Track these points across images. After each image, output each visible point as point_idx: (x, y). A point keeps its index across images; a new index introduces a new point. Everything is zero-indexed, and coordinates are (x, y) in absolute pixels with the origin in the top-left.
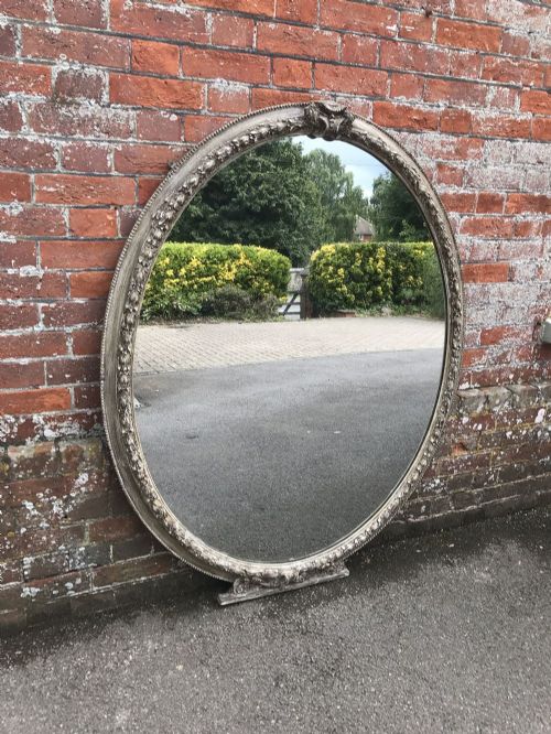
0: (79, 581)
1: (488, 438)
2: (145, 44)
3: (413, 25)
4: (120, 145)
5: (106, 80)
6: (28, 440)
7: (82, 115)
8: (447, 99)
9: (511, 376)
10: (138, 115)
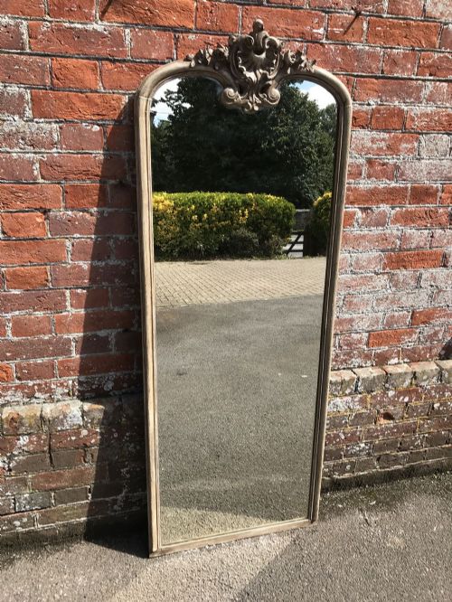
0: (25, 520)
1: (415, 409)
2: (64, 61)
3: (342, 26)
4: (45, 155)
5: (28, 97)
7: (7, 130)
8: (379, 97)
10: (61, 128)
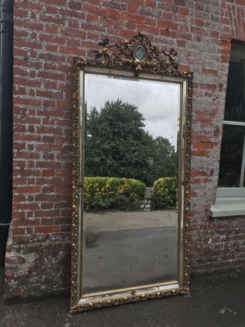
0: (57, 285)
6: (47, 241)
9: (199, 227)
